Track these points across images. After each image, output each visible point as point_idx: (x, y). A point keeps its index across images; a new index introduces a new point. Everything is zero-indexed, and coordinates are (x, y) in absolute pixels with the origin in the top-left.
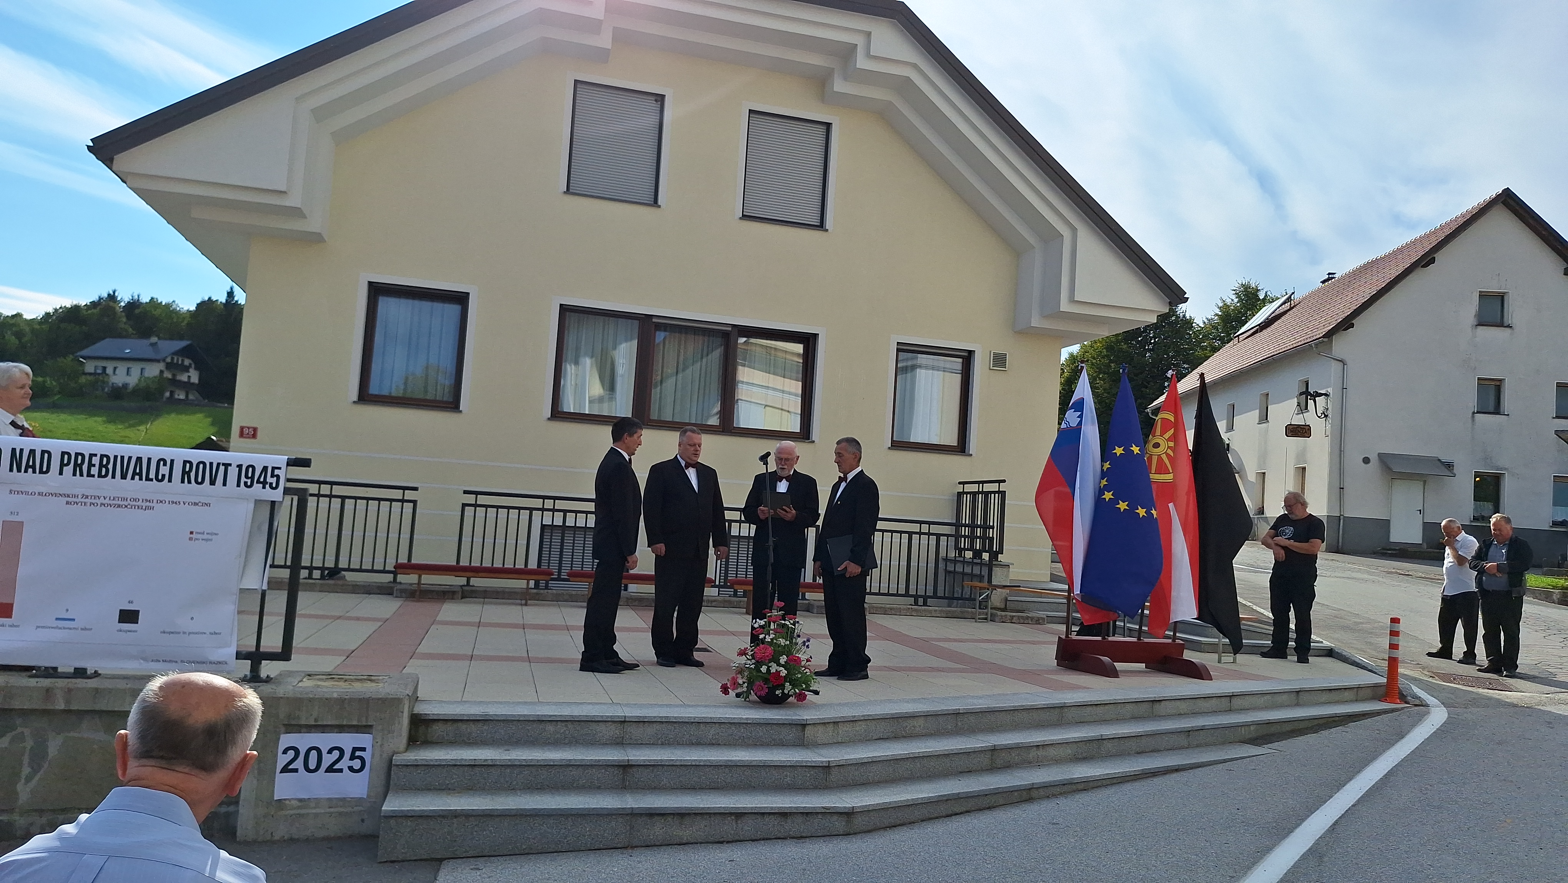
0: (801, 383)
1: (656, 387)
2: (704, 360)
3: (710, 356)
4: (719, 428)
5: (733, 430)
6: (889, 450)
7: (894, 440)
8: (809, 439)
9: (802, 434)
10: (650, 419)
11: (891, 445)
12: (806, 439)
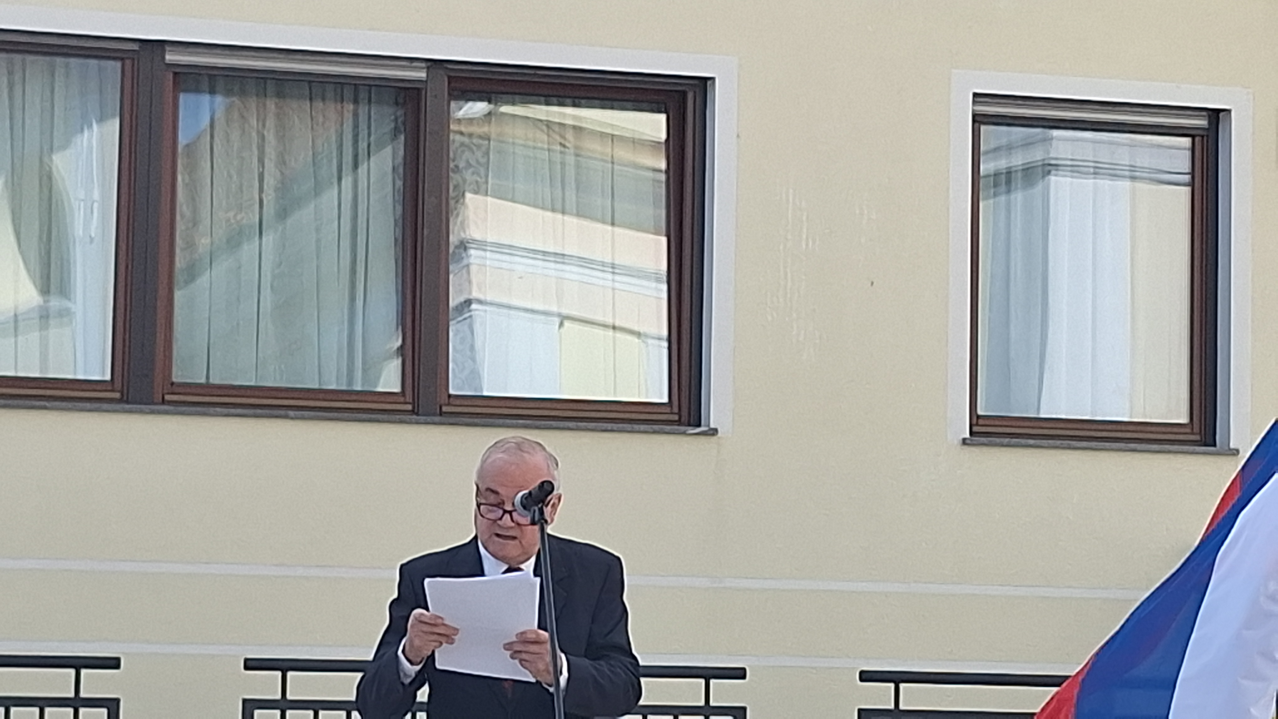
0: (664, 240)
2: (347, 182)
3: (362, 170)
4: (402, 399)
5: (446, 405)
6: (965, 447)
7: (979, 417)
8: (699, 425)
9: (676, 410)
10: (172, 384)
11: (971, 433)
12: (689, 425)
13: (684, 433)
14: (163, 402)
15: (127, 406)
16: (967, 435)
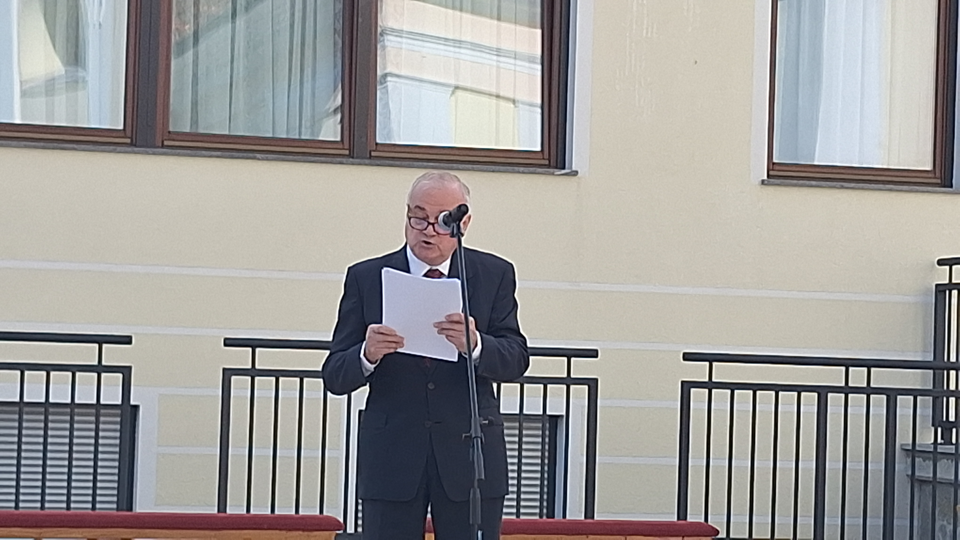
1: (181, 52)
4: (341, 147)
5: (374, 151)
6: (763, 186)
7: (774, 164)
8: (564, 168)
9: (546, 155)
10: (169, 132)
11: (768, 176)
12: (556, 168)
13: (553, 174)
14: (163, 146)
15: (136, 149)
16: (765, 177)
